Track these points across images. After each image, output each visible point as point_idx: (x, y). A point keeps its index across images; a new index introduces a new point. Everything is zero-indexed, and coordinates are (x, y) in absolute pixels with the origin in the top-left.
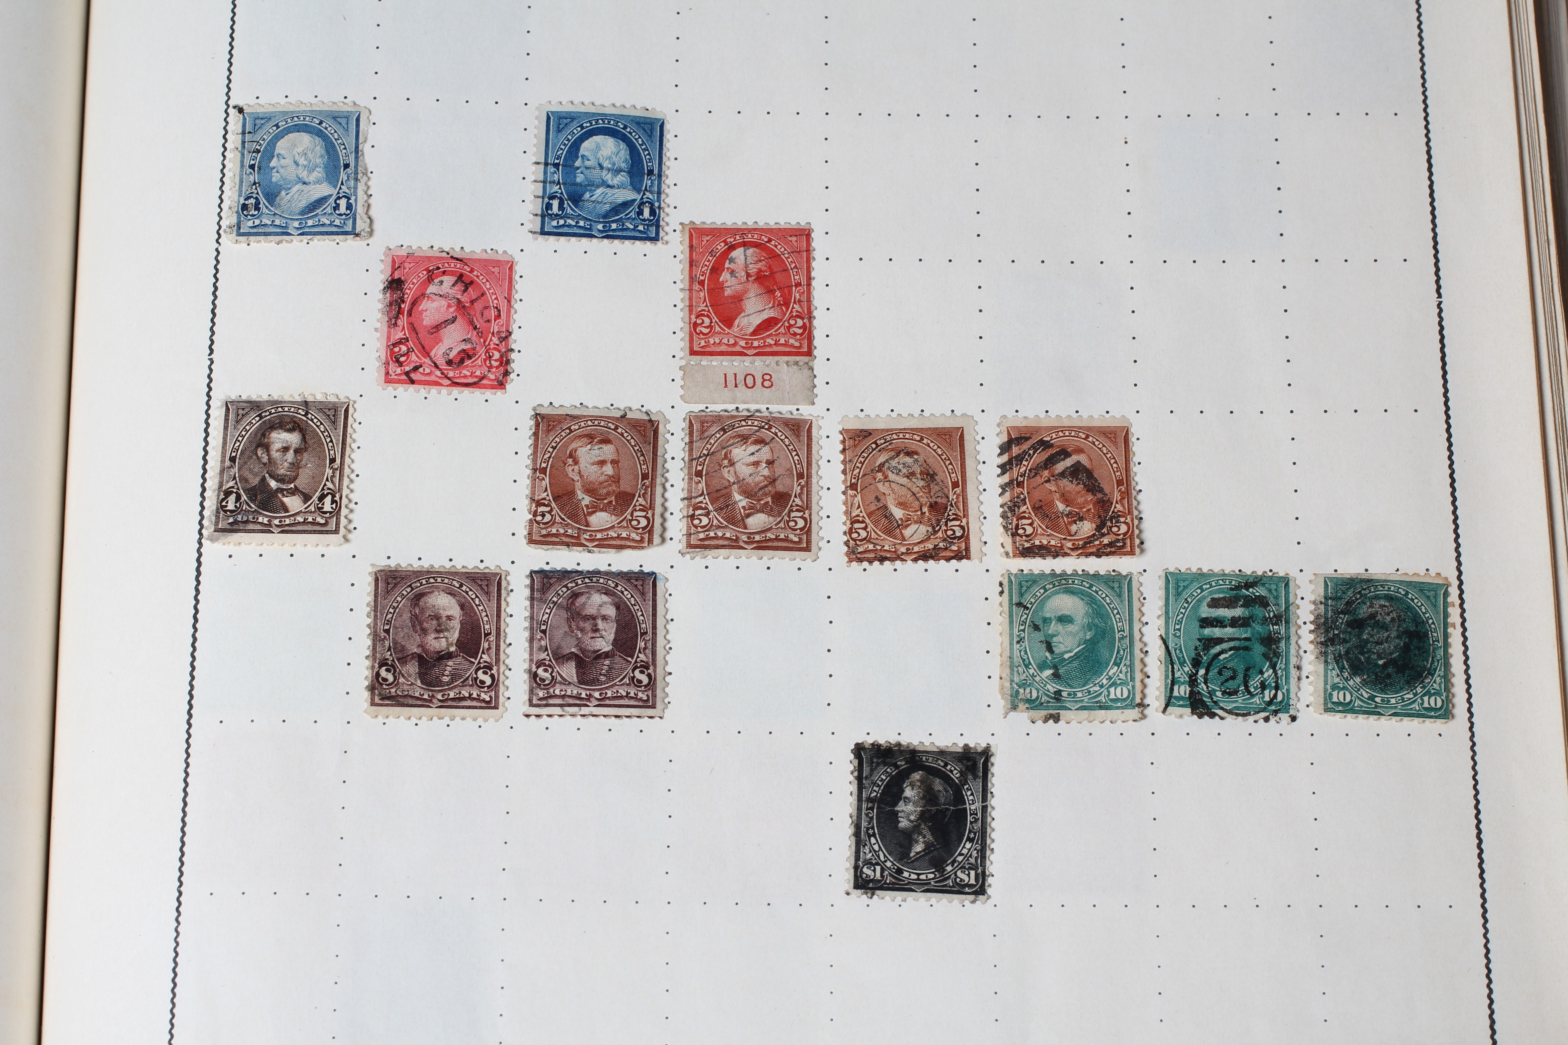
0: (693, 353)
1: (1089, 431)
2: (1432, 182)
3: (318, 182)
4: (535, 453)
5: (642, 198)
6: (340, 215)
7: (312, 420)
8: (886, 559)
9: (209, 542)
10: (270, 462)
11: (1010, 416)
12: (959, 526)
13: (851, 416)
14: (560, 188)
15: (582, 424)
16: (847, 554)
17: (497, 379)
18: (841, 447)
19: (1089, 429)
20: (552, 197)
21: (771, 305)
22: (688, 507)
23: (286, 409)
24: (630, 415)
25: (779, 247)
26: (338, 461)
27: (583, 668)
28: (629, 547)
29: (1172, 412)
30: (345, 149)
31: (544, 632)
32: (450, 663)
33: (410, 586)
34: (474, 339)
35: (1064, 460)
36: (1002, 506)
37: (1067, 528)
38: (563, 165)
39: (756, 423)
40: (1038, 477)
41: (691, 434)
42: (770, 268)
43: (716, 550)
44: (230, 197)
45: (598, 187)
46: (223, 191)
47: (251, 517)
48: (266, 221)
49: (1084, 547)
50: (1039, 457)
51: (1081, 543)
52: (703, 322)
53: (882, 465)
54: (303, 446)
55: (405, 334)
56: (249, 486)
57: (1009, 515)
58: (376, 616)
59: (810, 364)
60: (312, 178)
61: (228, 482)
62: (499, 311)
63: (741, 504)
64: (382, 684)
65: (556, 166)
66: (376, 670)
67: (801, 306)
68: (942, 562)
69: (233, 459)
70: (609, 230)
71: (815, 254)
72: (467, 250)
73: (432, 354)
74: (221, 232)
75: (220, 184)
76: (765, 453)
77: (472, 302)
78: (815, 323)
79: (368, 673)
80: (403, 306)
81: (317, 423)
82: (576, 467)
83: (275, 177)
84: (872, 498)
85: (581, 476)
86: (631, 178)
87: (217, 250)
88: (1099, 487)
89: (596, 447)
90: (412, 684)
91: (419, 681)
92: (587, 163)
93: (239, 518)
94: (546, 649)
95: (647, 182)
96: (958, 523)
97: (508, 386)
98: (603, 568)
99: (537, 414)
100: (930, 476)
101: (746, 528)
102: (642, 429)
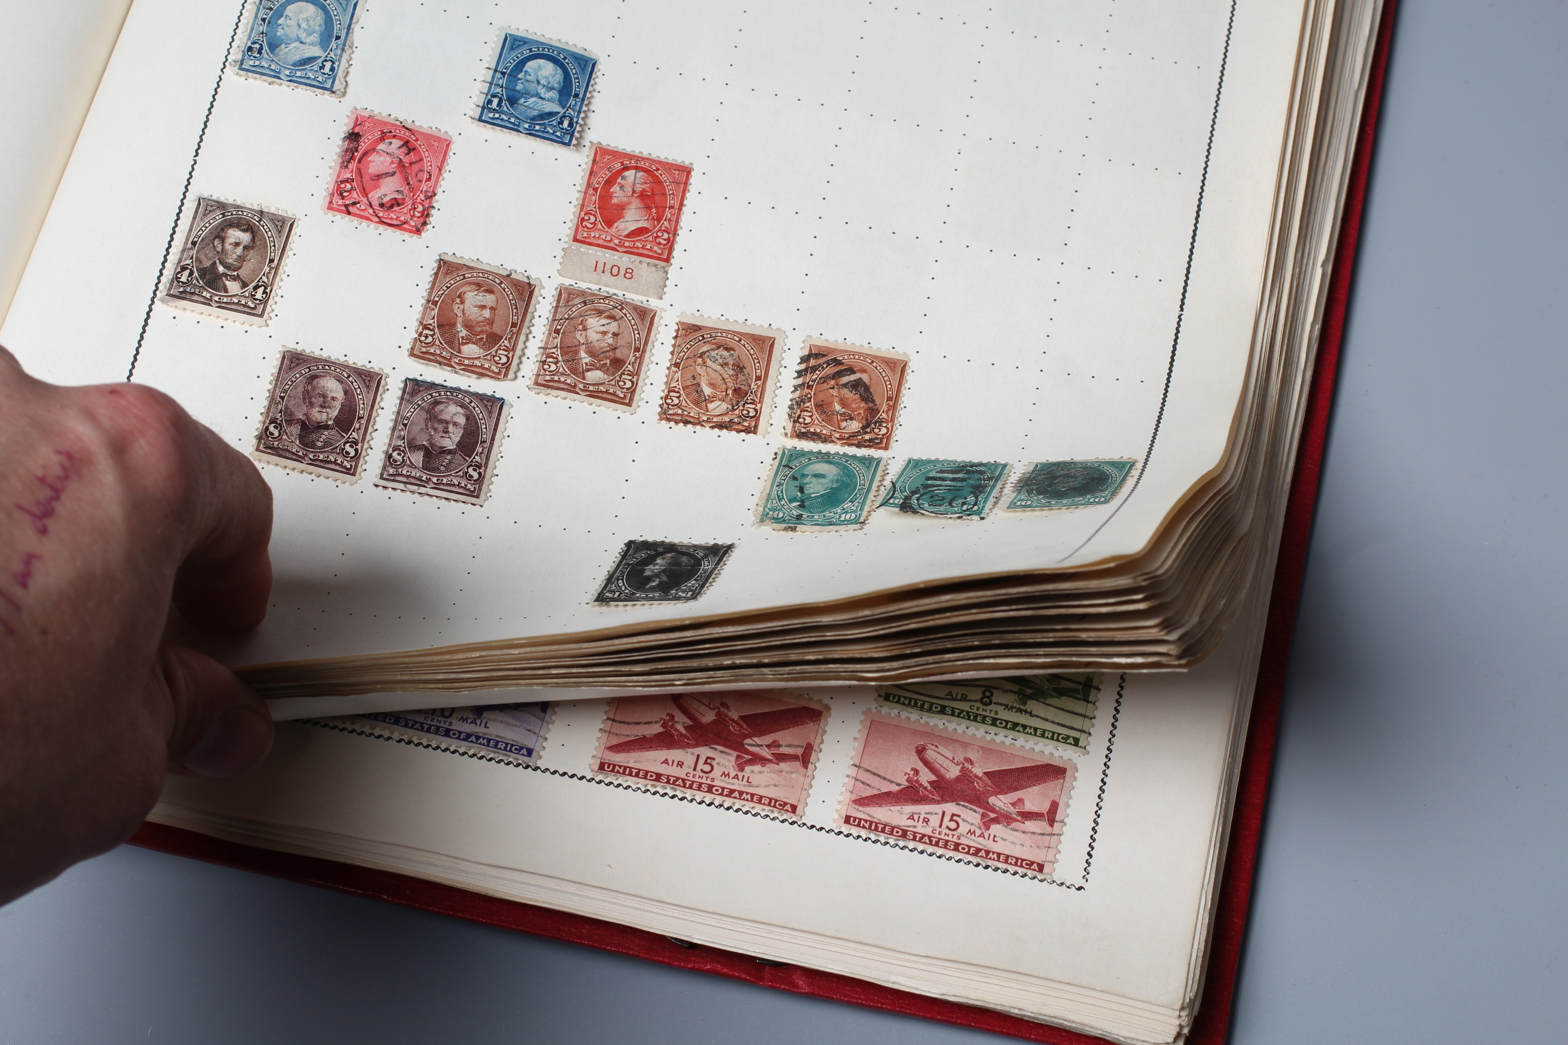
0: (575, 240)
1: (874, 359)
2: (1196, 228)
3: (313, 44)
4: (432, 288)
5: (565, 113)
6: (324, 74)
7: (263, 226)
8: (690, 422)
9: (160, 302)
10: (222, 252)
11: (814, 337)
12: (754, 409)
13: (689, 313)
14: (502, 91)
15: (475, 274)
16: (660, 414)
17: (416, 226)
18: (675, 334)
19: (876, 357)
20: (494, 96)
21: (646, 218)
22: (543, 354)
23: (245, 214)
24: (513, 276)
25: (664, 176)
26: (276, 262)
27: (429, 458)
28: (488, 376)
29: (945, 357)
30: (340, 24)
31: (405, 425)
32: (326, 433)
33: (309, 368)
34: (406, 192)
35: (849, 375)
36: (791, 400)
37: (839, 423)
38: (509, 75)
39: (612, 303)
40: (825, 384)
41: (559, 301)
42: (652, 190)
43: (557, 391)
44: (240, 39)
45: (532, 96)
46: (235, 33)
47: (197, 290)
48: (264, 64)
49: (848, 438)
50: (830, 370)
51: (847, 435)
52: (589, 219)
53: (704, 353)
54: (251, 245)
55: (352, 176)
56: (201, 267)
57: (795, 407)
58: (276, 384)
59: (666, 268)
60: (308, 40)
61: (186, 260)
62: (431, 175)
63: (584, 361)
64: (268, 437)
65: (503, 74)
66: (266, 425)
67: (669, 224)
68: (734, 432)
69: (194, 243)
70: (533, 130)
71: (690, 188)
72: (417, 123)
73: (370, 196)
74: (226, 64)
75: (235, 27)
76: (613, 327)
77: (411, 164)
78: (678, 239)
79: (260, 426)
80: (356, 154)
81: (267, 229)
82: (462, 306)
83: (280, 32)
84: (690, 376)
85: (464, 314)
86: (560, 96)
87: (220, 77)
88: (872, 398)
89: (481, 294)
90: (292, 442)
91: (298, 441)
92: (528, 78)
93: (188, 289)
94: (404, 439)
95: (572, 101)
96: (753, 406)
97: (423, 234)
98: (464, 387)
99: (441, 259)
100: (739, 368)
101: (584, 379)
102: (521, 288)
